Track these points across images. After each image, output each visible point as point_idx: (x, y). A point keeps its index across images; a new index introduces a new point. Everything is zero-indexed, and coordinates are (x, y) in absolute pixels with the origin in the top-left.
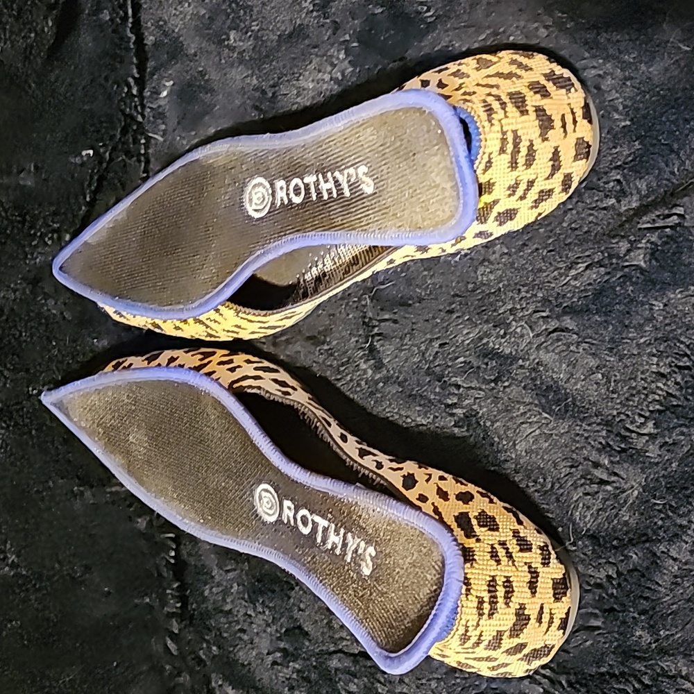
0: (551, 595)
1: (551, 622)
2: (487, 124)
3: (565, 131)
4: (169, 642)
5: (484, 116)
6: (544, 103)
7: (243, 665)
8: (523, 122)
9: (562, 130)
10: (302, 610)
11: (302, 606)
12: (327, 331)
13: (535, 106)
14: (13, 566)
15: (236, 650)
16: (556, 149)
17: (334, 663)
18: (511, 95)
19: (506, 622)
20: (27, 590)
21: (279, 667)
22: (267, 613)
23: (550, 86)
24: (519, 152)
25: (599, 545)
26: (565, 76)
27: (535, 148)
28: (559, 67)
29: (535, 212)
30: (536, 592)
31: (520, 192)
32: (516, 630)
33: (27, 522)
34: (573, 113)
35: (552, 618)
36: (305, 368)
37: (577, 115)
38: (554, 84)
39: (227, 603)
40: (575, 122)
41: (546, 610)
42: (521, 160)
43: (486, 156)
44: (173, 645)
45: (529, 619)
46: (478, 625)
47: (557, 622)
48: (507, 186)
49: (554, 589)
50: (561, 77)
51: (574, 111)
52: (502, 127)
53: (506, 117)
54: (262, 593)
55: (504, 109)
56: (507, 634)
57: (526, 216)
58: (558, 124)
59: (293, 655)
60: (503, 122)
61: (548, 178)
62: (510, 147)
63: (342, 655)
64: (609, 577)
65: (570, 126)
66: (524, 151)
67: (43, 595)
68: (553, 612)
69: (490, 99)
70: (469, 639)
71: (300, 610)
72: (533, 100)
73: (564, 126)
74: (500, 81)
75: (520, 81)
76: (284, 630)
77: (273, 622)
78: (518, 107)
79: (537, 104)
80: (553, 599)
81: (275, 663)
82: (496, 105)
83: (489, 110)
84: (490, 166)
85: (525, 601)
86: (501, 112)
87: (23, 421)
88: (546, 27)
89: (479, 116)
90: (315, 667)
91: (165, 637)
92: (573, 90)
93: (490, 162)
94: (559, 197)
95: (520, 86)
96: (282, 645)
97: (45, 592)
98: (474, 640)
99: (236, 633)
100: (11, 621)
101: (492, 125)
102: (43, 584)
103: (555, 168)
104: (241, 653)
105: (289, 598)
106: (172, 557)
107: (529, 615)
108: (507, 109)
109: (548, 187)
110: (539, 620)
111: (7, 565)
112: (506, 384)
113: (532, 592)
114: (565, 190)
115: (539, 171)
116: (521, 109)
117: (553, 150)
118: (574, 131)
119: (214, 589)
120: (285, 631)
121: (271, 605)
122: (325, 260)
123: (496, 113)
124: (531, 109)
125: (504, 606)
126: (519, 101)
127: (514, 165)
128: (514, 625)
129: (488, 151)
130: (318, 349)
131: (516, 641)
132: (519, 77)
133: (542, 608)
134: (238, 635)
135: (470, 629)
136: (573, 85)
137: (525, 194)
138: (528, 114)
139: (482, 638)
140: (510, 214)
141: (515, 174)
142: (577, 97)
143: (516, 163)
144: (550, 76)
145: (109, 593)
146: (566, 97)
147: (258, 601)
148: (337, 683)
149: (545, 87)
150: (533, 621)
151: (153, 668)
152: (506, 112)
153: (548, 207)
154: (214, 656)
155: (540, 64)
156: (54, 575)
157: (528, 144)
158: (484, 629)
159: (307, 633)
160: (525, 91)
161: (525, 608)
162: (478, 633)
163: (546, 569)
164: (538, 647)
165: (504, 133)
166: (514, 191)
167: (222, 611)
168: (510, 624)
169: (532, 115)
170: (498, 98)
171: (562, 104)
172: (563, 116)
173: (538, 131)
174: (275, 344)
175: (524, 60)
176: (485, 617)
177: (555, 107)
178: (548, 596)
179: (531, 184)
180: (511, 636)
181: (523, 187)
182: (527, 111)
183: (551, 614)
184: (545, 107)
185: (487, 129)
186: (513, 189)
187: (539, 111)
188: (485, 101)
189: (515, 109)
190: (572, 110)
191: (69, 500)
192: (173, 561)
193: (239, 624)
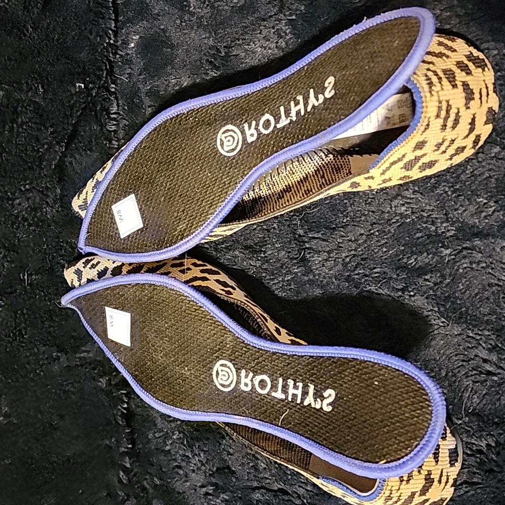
0: (448, 462)
1: (447, 482)
2: (428, 95)
3: (481, 102)
4: (122, 473)
5: (426, 88)
6: (468, 79)
7: (179, 493)
8: (453, 94)
9: (479, 101)
10: (231, 455)
11: (231, 451)
12: (263, 243)
13: (462, 82)
14: (6, 416)
15: (174, 482)
16: (474, 115)
17: (257, 496)
18: (445, 71)
19: (418, 486)
21: (211, 497)
22: (202, 455)
23: (471, 66)
24: (449, 117)
25: (483, 421)
26: (481, 57)
27: (460, 114)
28: (476, 50)
29: (449, 163)
30: (438, 461)
31: (443, 148)
32: (424, 491)
33: (18, 381)
34: (487, 88)
35: (448, 479)
36: (243, 270)
37: (489, 89)
38: (474, 64)
39: (167, 445)
40: (488, 94)
41: (445, 474)
42: (450, 123)
43: (427, 119)
44: (124, 476)
45: (433, 482)
46: (399, 489)
47: (451, 481)
48: (435, 144)
49: (450, 457)
50: (478, 58)
51: (488, 86)
52: (439, 97)
53: (442, 89)
54: (198, 440)
55: (440, 83)
56: (418, 494)
57: (442, 165)
58: (477, 96)
59: (222, 488)
60: (440, 93)
61: (465, 138)
62: (443, 113)
63: (265, 491)
64: (488, 445)
65: (484, 98)
66: (452, 116)
68: (449, 474)
69: (430, 74)
70: (391, 499)
71: (229, 454)
72: (460, 76)
73: (481, 98)
74: (434, 59)
75: (449, 60)
76: (215, 468)
77: (206, 462)
78: (450, 82)
79: (463, 80)
80: (449, 465)
81: (207, 494)
82: (435, 79)
83: (431, 84)
84: (428, 128)
85: (431, 469)
86: (438, 85)
88: (458, 16)
89: (423, 88)
90: (240, 498)
91: (119, 471)
92: (486, 69)
93: (428, 125)
94: (469, 152)
95: (450, 64)
96: (214, 480)
98: (395, 499)
99: (174, 468)
101: (432, 95)
102: (29, 430)
103: (472, 130)
104: (177, 484)
105: (220, 444)
106: (125, 409)
107: (433, 479)
108: (442, 83)
109: (464, 145)
110: (440, 482)
112: (412, 293)
113: (436, 461)
114: (474, 147)
115: (460, 132)
116: (453, 83)
117: (472, 117)
118: (487, 102)
119: (157, 434)
120: (217, 470)
121: (205, 449)
122: (261, 186)
123: (435, 85)
124: (459, 84)
125: (417, 473)
126: (450, 76)
127: (444, 126)
128: (424, 487)
129: (428, 115)
130: (255, 256)
131: (424, 498)
132: (448, 57)
133: (442, 472)
134: (176, 470)
135: (393, 492)
136: (486, 65)
137: (446, 149)
138: (457, 87)
139: (400, 498)
140: (431, 164)
141: (444, 134)
142: (489, 76)
143: (446, 126)
144: (470, 57)
145: (78, 437)
146: (482, 75)
147: (195, 446)
149: (467, 66)
150: (436, 483)
151: (108, 495)
152: (442, 85)
153: (458, 159)
154: (156, 486)
155: (461, 48)
156: (37, 423)
157: (456, 111)
158: (402, 491)
159: (234, 472)
160: (454, 68)
161: (431, 474)
162: (398, 495)
163: (445, 442)
164: (436, 500)
165: (440, 102)
166: (439, 147)
167: (162, 451)
168: (420, 487)
169: (460, 88)
170: (436, 74)
171: (480, 81)
172: (481, 89)
173: (464, 101)
174: (216, 250)
175: (449, 43)
176: (404, 483)
177: (476, 83)
178: (446, 463)
179: (453, 141)
180: (420, 495)
181: (446, 143)
182: (456, 85)
183: (447, 476)
184: (469, 83)
185: (428, 99)
186: (439, 146)
187: (465, 85)
188: (426, 76)
189: (448, 83)
190: (486, 85)
191: (49, 363)
192: (125, 412)
193: (176, 462)
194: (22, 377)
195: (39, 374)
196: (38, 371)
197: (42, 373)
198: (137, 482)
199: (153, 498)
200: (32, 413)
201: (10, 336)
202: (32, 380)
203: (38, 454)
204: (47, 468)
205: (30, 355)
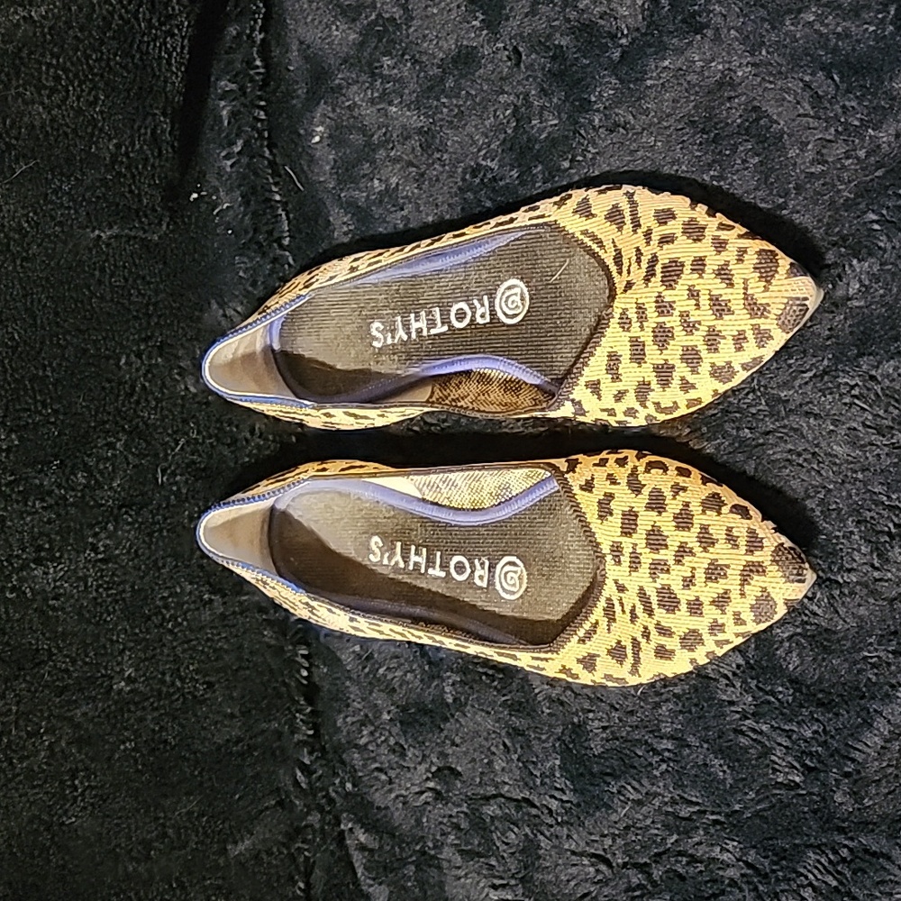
4: (299, 774)
7: (379, 808)
10: (457, 746)
11: (458, 740)
14: (130, 680)
17: (491, 810)
20: (144, 709)
33: (148, 632)
44: (303, 778)
59: (443, 798)
63: (503, 800)
67: (161, 715)
71: (454, 744)
76: (435, 768)
87: (153, 518)
90: (466, 814)
91: (293, 769)
96: (431, 784)
97: (163, 711)
99: (372, 772)
100: (124, 743)
102: (162, 703)
104: (377, 794)
105: (442, 730)
106: (305, 678)
111: (123, 679)
119: (348, 719)
120: (436, 771)
121: (420, 739)
134: (376, 774)
145: (232, 716)
148: (491, 832)
151: (280, 803)
154: (348, 794)
156: (174, 693)
159: (459, 774)
167: (356, 746)
191: (198, 609)
192: (305, 682)
193: (376, 761)
194: (156, 627)
195: (181, 624)
196: (180, 620)
197: (185, 623)
198: (321, 790)
199: (342, 811)
200: (168, 678)
201: (140, 569)
202: (171, 631)
203: (174, 738)
204: (188, 760)
205: (169, 597)
